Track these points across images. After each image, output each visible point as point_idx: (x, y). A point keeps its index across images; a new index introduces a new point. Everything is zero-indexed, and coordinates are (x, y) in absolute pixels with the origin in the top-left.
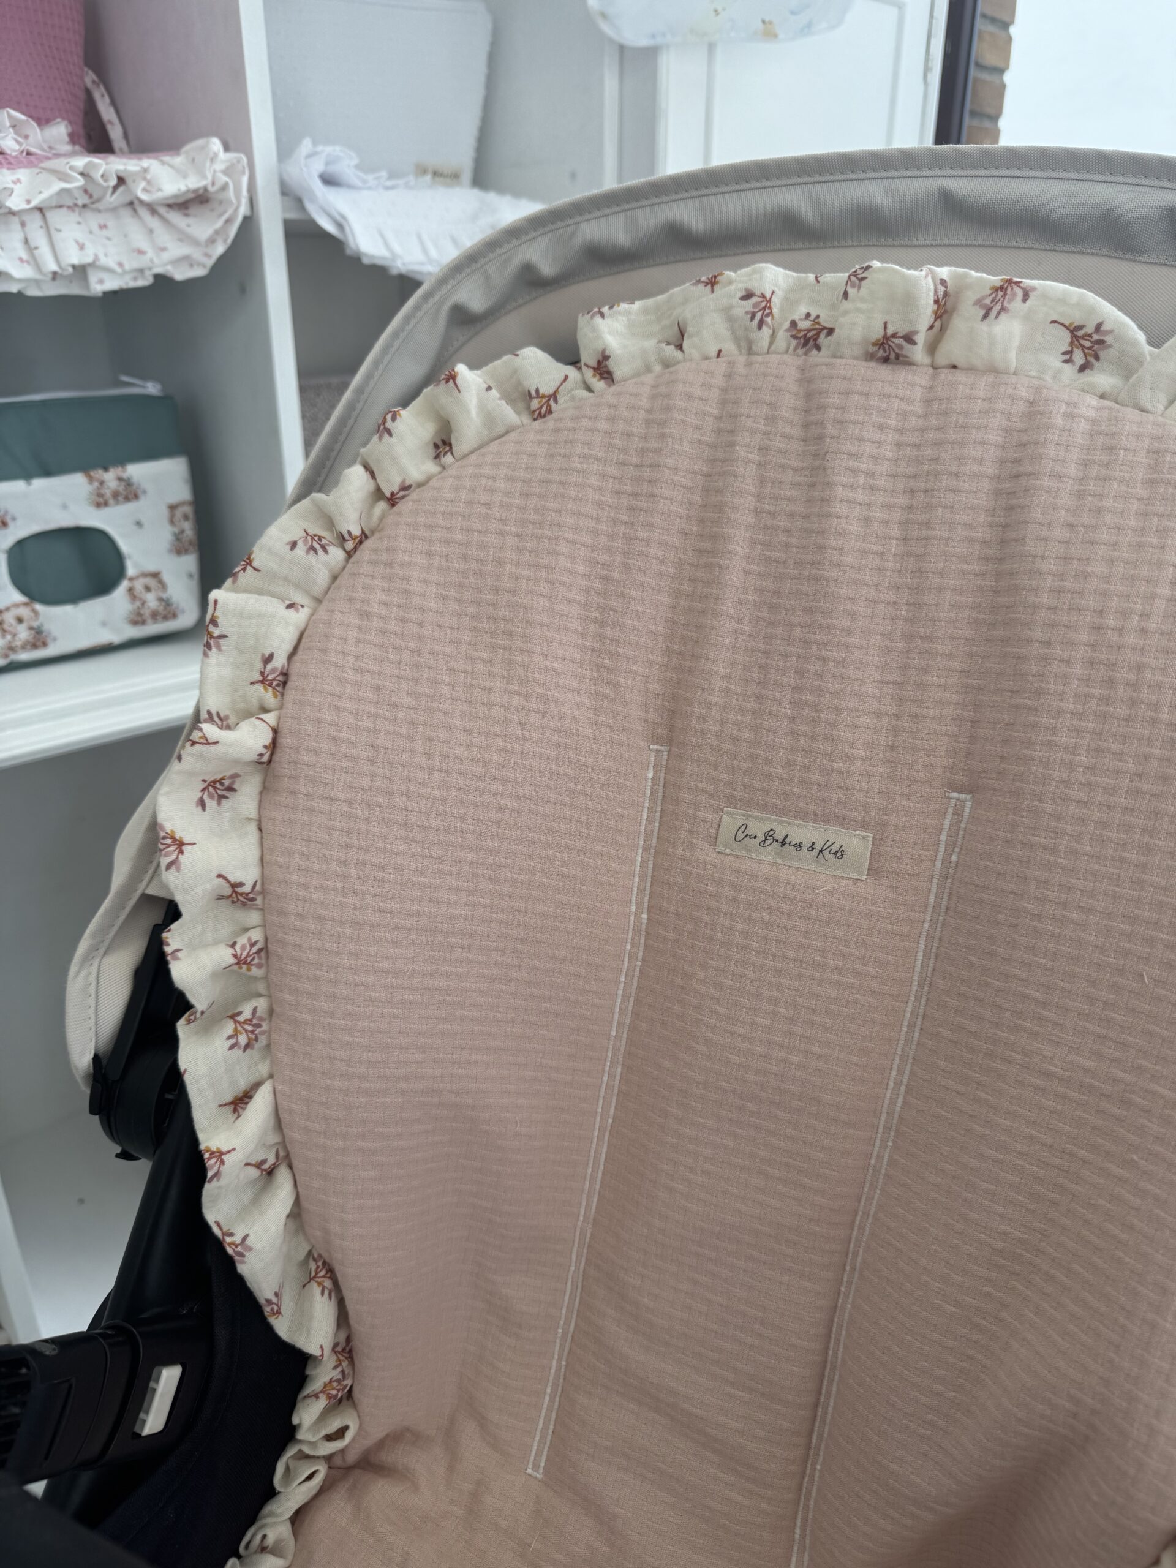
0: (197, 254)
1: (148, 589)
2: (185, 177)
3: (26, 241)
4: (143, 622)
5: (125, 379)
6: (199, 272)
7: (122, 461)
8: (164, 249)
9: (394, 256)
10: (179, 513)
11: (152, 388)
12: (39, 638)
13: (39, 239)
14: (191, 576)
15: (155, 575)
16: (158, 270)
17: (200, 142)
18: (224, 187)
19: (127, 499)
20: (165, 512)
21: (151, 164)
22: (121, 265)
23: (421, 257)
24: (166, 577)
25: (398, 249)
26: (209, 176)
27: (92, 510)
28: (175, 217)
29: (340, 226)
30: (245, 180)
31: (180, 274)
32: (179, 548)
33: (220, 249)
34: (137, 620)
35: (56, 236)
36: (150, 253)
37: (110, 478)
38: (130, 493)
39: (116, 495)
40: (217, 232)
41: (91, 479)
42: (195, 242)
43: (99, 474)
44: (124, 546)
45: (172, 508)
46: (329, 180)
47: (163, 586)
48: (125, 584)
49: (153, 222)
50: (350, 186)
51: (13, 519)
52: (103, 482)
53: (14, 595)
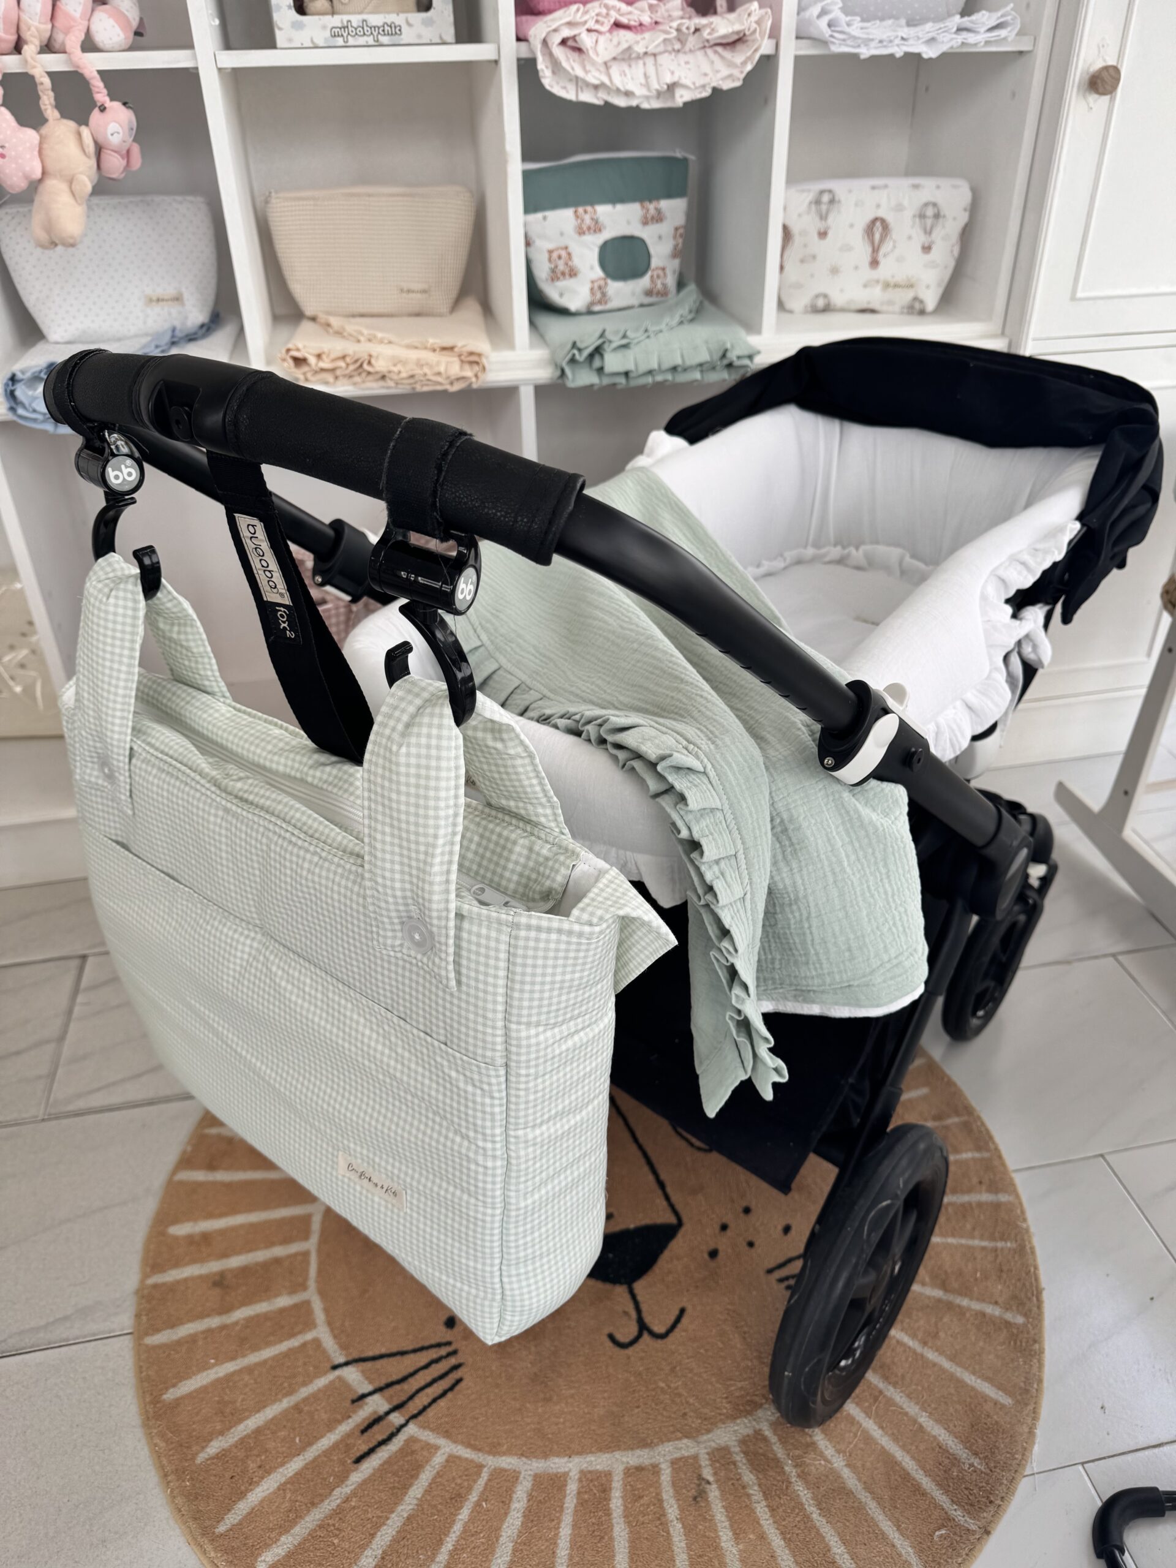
0: (736, 74)
1: (659, 277)
2: (733, 26)
3: (645, 74)
6: (735, 85)
7: (658, 198)
8: (718, 73)
10: (678, 233)
12: (605, 298)
13: (651, 71)
15: (663, 269)
16: (714, 86)
19: (658, 221)
20: (672, 231)
22: (693, 84)
24: (668, 271)
26: (747, 26)
27: (641, 226)
28: (726, 54)
31: (725, 87)
32: (675, 254)
33: (748, 69)
35: (660, 68)
36: (711, 76)
37: (651, 207)
38: (659, 217)
39: (653, 218)
40: (748, 59)
41: (643, 207)
42: (735, 67)
43: (647, 204)
44: (652, 250)
45: (676, 229)
47: (665, 276)
48: (649, 273)
51: (605, 228)
52: (648, 210)
53: (599, 273)
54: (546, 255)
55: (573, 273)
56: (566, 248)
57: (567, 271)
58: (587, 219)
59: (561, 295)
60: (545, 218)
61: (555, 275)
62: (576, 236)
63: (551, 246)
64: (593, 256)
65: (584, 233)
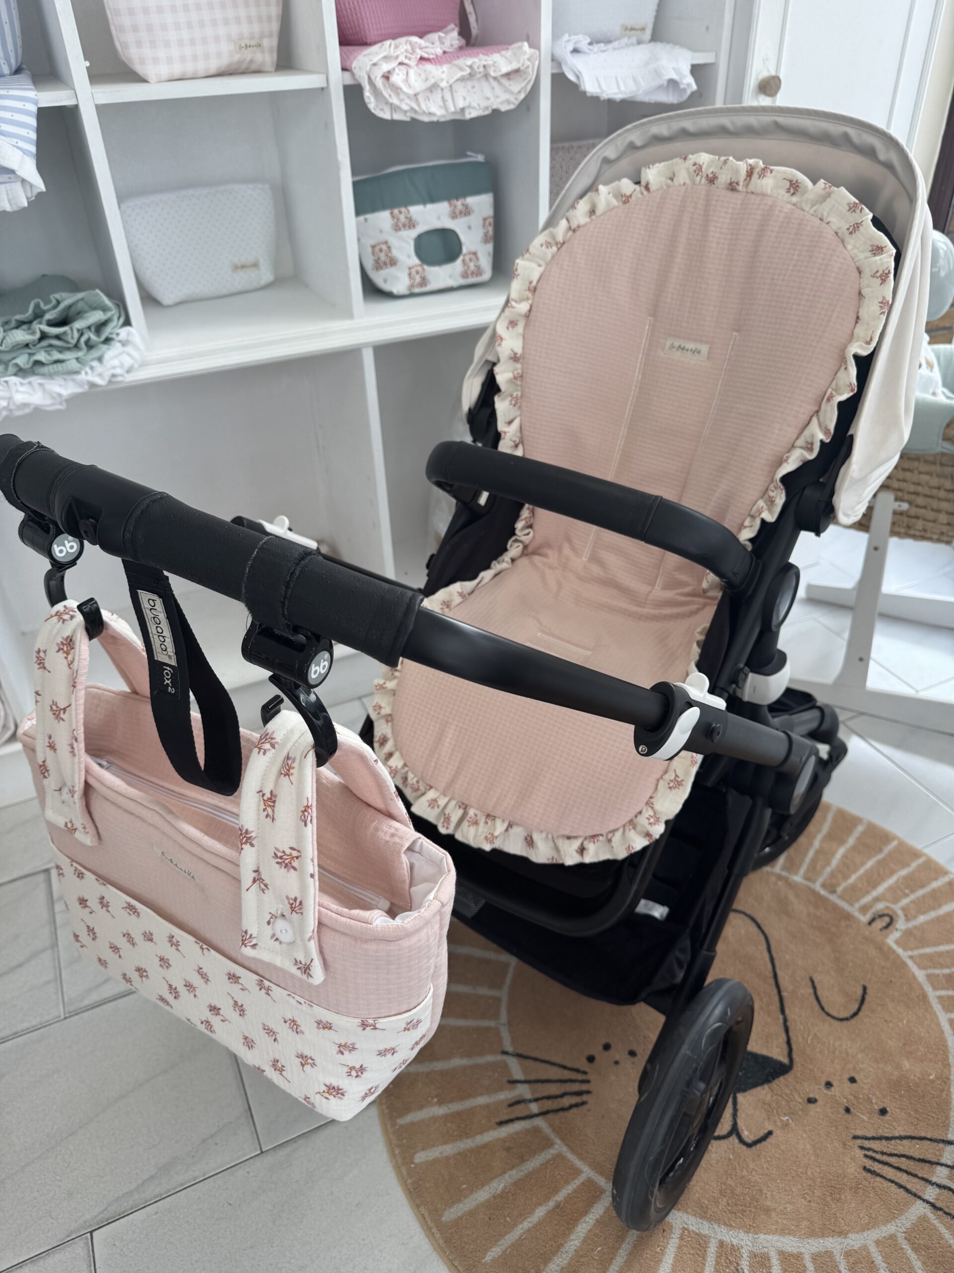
0: (512, 98)
1: (471, 260)
2: (511, 63)
3: (443, 98)
4: (467, 277)
5: (469, 153)
6: (512, 107)
7: (465, 195)
8: (498, 97)
9: (603, 91)
10: (487, 222)
11: (480, 158)
12: (424, 282)
13: (448, 96)
14: (489, 254)
15: (475, 254)
16: (495, 107)
17: (519, 44)
18: (528, 67)
19: (465, 215)
20: (481, 221)
21: (496, 57)
22: (479, 105)
23: (616, 90)
24: (480, 255)
25: (604, 88)
26: (521, 62)
27: (450, 220)
28: (505, 81)
29: (578, 77)
30: (537, 63)
31: (504, 108)
32: (486, 241)
33: (522, 96)
34: (465, 275)
35: (454, 94)
36: (492, 99)
37: (459, 204)
38: (467, 211)
39: (461, 213)
40: (522, 89)
41: (450, 204)
42: (511, 93)
43: (454, 202)
44: (463, 238)
45: (485, 220)
46: (576, 51)
47: (477, 258)
48: (461, 258)
49: (494, 84)
50: (584, 53)
51: (418, 224)
52: (455, 207)
53: (416, 261)
54: (370, 249)
55: (393, 262)
56: (386, 243)
57: (388, 261)
58: (402, 218)
59: (385, 281)
60: (366, 220)
61: (378, 266)
62: (393, 232)
63: (373, 242)
64: (411, 247)
65: (400, 229)
